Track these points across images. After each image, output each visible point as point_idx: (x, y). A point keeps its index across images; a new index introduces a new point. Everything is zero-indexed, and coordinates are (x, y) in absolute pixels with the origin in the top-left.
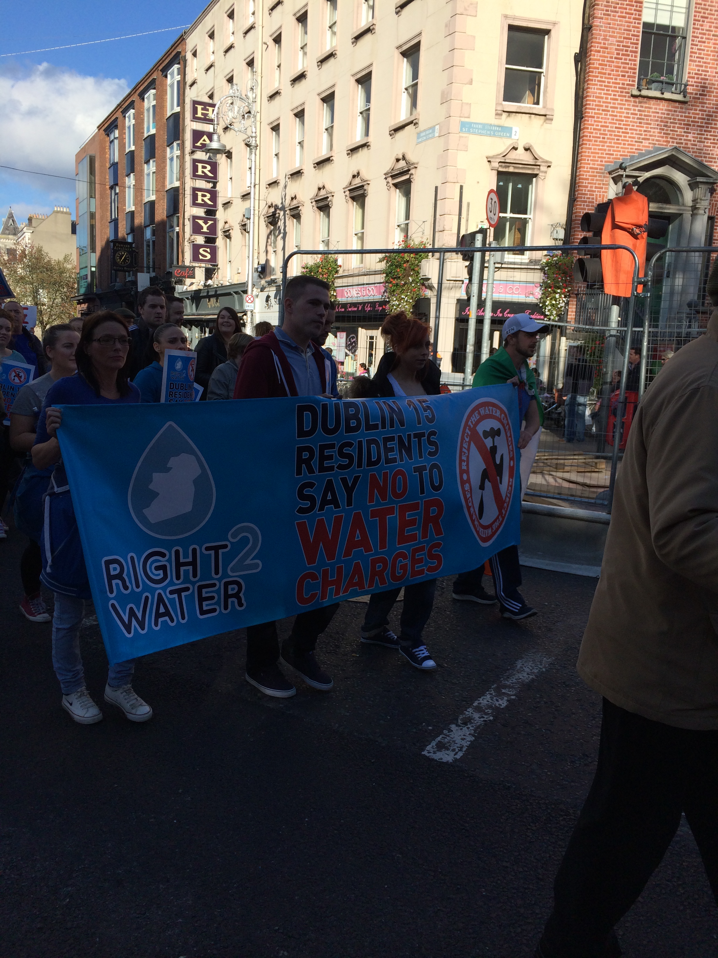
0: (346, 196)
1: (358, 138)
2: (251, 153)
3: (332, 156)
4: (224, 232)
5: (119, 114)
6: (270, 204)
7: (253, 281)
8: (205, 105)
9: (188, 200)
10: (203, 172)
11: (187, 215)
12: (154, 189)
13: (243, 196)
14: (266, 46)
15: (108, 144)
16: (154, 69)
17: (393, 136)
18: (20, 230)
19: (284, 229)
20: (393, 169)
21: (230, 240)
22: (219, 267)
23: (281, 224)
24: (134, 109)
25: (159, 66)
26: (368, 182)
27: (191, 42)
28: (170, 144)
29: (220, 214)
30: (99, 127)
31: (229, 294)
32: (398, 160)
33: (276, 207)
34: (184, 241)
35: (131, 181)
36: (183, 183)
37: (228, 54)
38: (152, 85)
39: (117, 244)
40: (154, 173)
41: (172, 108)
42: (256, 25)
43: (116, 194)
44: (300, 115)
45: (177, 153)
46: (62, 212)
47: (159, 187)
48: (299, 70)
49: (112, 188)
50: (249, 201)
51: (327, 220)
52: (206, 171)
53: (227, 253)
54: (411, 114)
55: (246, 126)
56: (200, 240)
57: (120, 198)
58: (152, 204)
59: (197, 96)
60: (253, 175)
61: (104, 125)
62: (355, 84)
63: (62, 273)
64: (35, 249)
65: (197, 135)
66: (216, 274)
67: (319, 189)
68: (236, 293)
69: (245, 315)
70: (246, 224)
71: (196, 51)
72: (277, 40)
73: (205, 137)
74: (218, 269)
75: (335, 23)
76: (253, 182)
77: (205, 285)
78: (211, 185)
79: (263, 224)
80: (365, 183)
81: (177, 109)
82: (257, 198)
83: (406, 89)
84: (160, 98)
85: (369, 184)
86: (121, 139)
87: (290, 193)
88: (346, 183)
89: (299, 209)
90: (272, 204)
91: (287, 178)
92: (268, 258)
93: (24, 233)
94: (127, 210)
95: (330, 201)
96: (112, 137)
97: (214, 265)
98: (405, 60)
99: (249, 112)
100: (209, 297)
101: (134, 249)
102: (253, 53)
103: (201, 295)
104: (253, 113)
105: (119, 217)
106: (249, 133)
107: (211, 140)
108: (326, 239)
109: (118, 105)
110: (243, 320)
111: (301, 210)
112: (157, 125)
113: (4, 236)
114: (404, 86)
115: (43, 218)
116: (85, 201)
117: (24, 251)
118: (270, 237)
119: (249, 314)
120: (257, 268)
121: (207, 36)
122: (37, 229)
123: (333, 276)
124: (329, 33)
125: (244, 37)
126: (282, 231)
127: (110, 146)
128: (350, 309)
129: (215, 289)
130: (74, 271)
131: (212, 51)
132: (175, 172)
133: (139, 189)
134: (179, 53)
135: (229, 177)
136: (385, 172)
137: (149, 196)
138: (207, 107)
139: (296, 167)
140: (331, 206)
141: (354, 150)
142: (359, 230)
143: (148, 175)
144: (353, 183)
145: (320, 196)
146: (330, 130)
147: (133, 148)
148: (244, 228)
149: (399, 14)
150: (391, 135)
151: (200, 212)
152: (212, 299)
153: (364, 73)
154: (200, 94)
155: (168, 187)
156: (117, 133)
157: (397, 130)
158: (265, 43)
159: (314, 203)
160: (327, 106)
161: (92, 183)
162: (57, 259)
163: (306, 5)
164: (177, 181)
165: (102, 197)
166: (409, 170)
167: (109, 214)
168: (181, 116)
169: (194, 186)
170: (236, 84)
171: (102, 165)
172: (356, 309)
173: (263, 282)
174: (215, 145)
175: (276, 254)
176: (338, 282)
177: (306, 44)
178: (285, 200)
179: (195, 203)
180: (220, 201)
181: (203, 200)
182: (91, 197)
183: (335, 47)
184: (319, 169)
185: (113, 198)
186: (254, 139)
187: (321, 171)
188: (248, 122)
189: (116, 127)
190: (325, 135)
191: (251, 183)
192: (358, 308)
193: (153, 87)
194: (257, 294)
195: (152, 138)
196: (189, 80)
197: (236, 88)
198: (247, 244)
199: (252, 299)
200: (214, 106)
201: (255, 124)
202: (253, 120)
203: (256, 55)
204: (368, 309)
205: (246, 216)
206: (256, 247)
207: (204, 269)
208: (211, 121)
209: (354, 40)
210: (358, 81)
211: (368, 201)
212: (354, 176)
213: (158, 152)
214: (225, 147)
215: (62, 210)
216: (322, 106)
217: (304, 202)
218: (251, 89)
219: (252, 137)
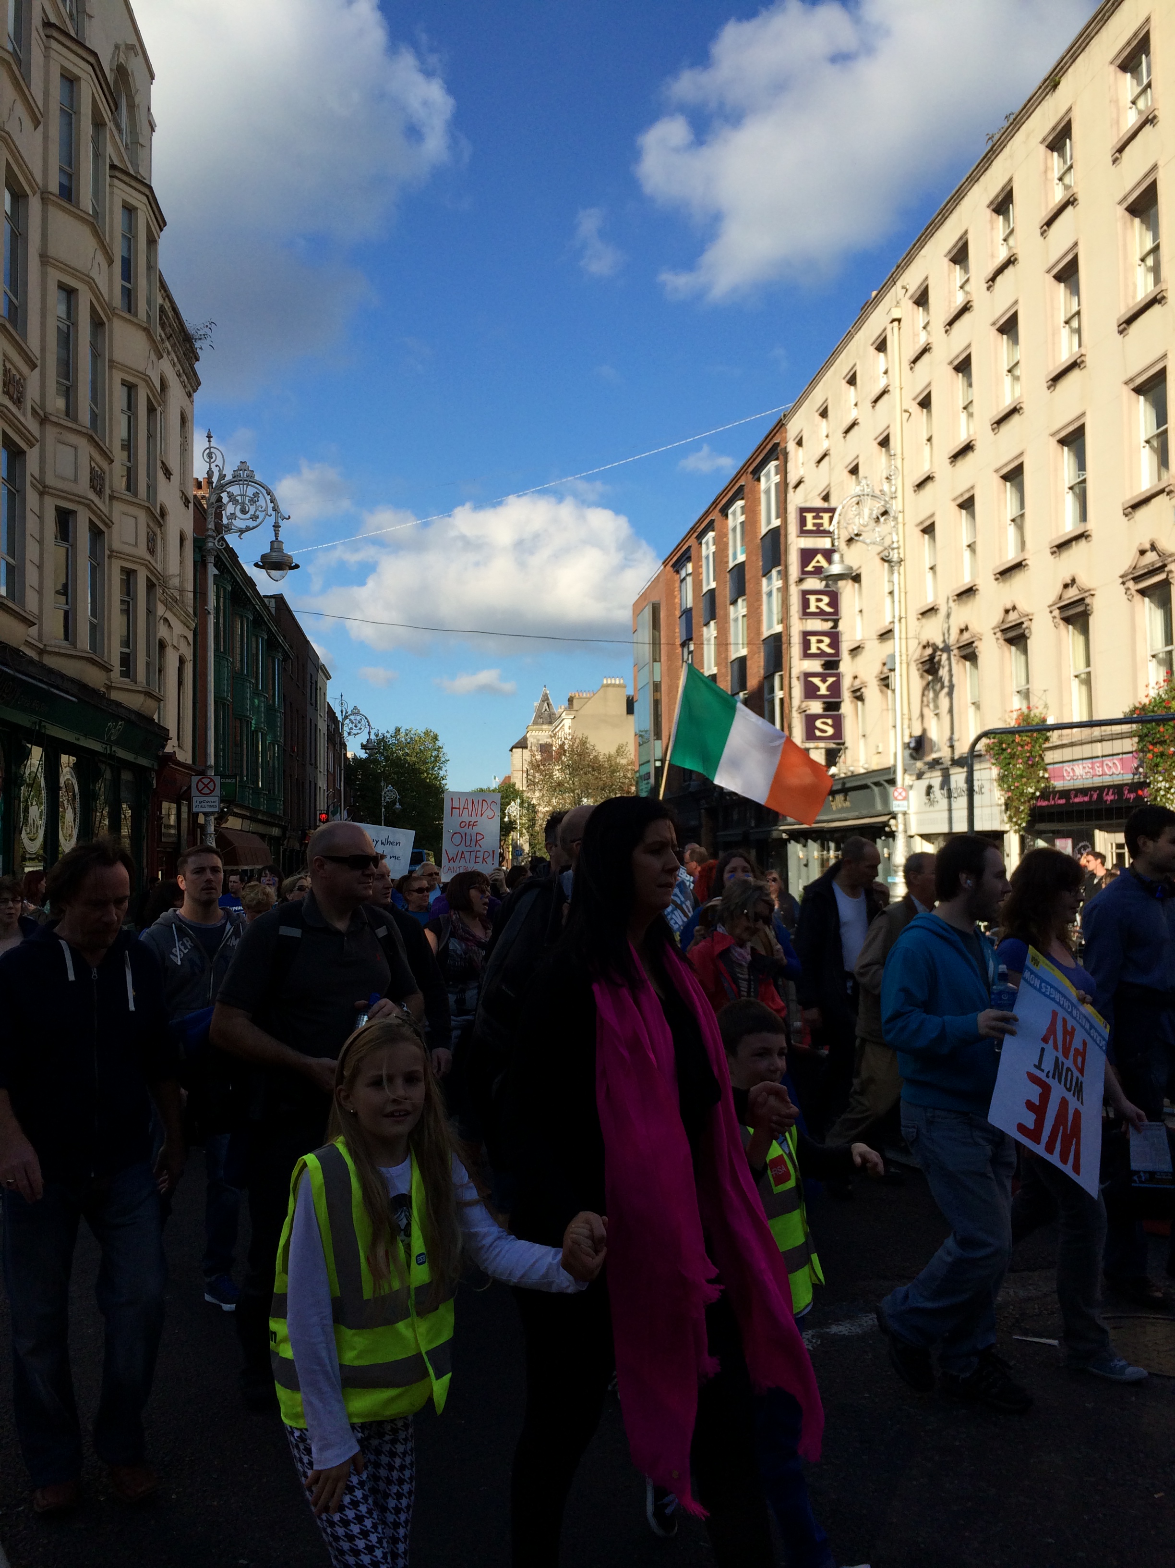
0: (1054, 617)
1: (1069, 526)
2: (891, 572)
3: (1025, 560)
4: (854, 692)
5: (692, 541)
6: (924, 643)
7: (904, 765)
8: (817, 512)
9: (796, 650)
10: (817, 607)
11: (795, 672)
12: (745, 642)
13: (882, 635)
14: (906, 415)
15: (677, 584)
16: (742, 472)
17: (1130, 516)
18: (557, 716)
19: (951, 681)
20: (1134, 568)
21: (863, 704)
22: (846, 745)
23: (943, 672)
24: (713, 531)
25: (748, 467)
26: (1092, 592)
27: (793, 428)
28: (766, 573)
29: (846, 666)
30: (665, 563)
31: (865, 787)
32: (1142, 552)
33: (935, 648)
34: (790, 711)
35: (710, 632)
36: (787, 627)
37: (849, 435)
38: (739, 494)
40: (744, 616)
41: (769, 522)
42: (890, 388)
43: (690, 652)
44: (967, 505)
45: (777, 583)
46: (614, 685)
47: (752, 635)
48: (962, 440)
49: (684, 644)
50: (892, 641)
51: (1023, 658)
52: (821, 605)
53: (858, 723)
54: (1159, 479)
55: (883, 534)
56: (816, 707)
57: (696, 657)
58: (742, 661)
59: (806, 501)
60: (897, 604)
61: (671, 559)
62: (1058, 447)
63: (614, 771)
64: (578, 741)
65: (807, 555)
66: (843, 757)
67: (1007, 612)
68: (877, 784)
69: (894, 818)
70: (887, 678)
71: (801, 438)
72: (925, 403)
73: (819, 557)
74: (846, 748)
75: (1018, 363)
76: (897, 613)
78: (830, 624)
79: (915, 674)
80: (1086, 594)
81: (776, 523)
82: (904, 636)
83: (1148, 442)
84: (751, 512)
85: (1093, 595)
86: (696, 574)
87: (956, 624)
88: (1052, 597)
89: (974, 645)
90: (928, 644)
91: (951, 601)
92: (926, 725)
93: (563, 719)
94: (706, 674)
95: (1027, 628)
96: (683, 574)
97: (839, 744)
98: (1142, 398)
99: (885, 513)
100: (833, 793)
102: (888, 427)
104: (892, 514)
106: (887, 542)
107: (830, 561)
108: (1024, 688)
109: (692, 529)
110: (889, 826)
111: (977, 647)
112: (747, 549)
113: (535, 727)
114: (1144, 437)
115: (588, 696)
116: (646, 668)
117: (562, 746)
118: (926, 693)
119: (900, 817)
120: (909, 744)
121: (817, 415)
122: (581, 712)
123: (1040, 747)
124: (1008, 379)
125: (873, 407)
126: (946, 683)
127: (680, 587)
128: (1077, 800)
129: (841, 781)
130: (630, 768)
131: (825, 434)
132: (775, 611)
133: (722, 643)
134: (776, 445)
135: (858, 609)
136: (1122, 573)
137: (737, 651)
138: (821, 514)
139: (966, 582)
140: (1028, 635)
141: (1062, 546)
142: (1082, 668)
143: (736, 620)
144: (1066, 596)
145: (1011, 622)
146: (1018, 521)
147: (713, 585)
148: (886, 682)
149: (1125, 333)
150: (1126, 515)
151: (815, 666)
152: (837, 797)
153: (1071, 429)
154: (809, 497)
155: (766, 633)
156: (690, 567)
157: (1136, 506)
158: (906, 411)
159: (999, 634)
160: (1012, 485)
161: (656, 643)
162: (607, 753)
163: (969, 346)
164: (778, 624)
165: (670, 658)
166: (1165, 566)
168: (782, 532)
169: (805, 629)
170: (866, 478)
171: (670, 614)
172: (1086, 799)
173: (919, 764)
174: (836, 569)
175: (936, 719)
176: (1050, 757)
177: (971, 402)
178: (949, 634)
179: (806, 654)
180: (845, 646)
181: (819, 648)
182: (655, 660)
183: (1019, 398)
184: (1004, 581)
185: (685, 658)
186: (896, 551)
187: (1008, 584)
188: (886, 527)
189: (689, 559)
190: (1012, 529)
191: (894, 617)
192: (1091, 796)
193: (740, 496)
194: (911, 783)
195: (741, 567)
196: (792, 479)
197: (864, 482)
198: (890, 707)
199: (904, 794)
200: (832, 511)
201: (897, 529)
202: (893, 524)
203: (892, 431)
204: (1110, 798)
205: (888, 666)
206: (906, 711)
207: (823, 751)
208: (827, 533)
209: (1050, 383)
210: (1062, 442)
211: (1095, 622)
212: (1066, 586)
213: (749, 587)
214: (851, 568)
215: (613, 682)
216: (1002, 486)
217: (982, 635)
218: (887, 478)
219: (893, 549)
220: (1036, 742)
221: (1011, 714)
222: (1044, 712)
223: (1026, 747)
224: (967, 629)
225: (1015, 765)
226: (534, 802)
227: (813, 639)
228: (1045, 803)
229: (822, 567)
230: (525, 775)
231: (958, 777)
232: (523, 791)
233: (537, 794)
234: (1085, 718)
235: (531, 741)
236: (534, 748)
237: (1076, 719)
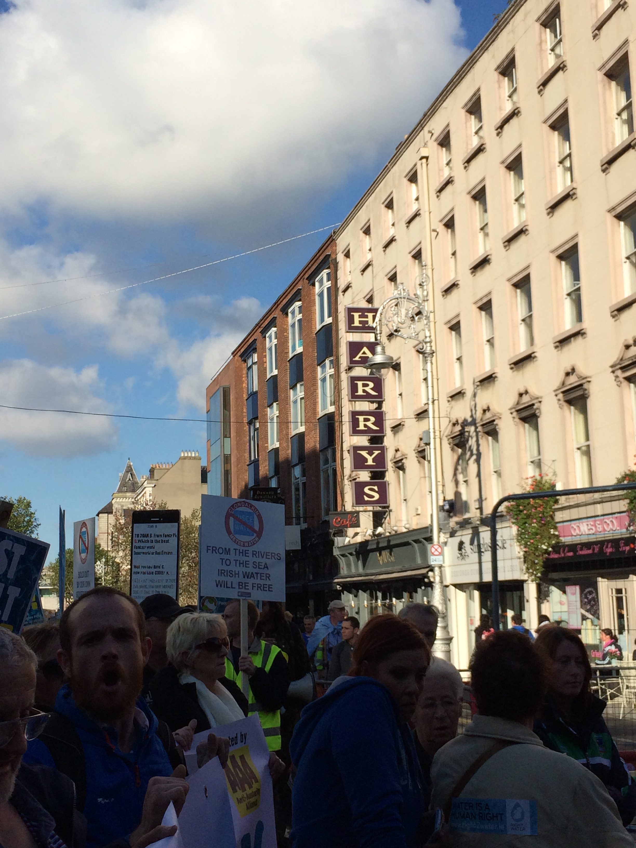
0: (559, 400)
1: (567, 325)
2: (425, 362)
3: (534, 353)
4: (397, 462)
5: (257, 335)
6: (454, 421)
7: (439, 525)
8: (363, 312)
9: (346, 428)
10: (364, 391)
11: (346, 446)
12: (303, 421)
13: (418, 415)
14: (434, 234)
15: (245, 371)
16: (299, 278)
17: (616, 318)
18: (140, 484)
19: (478, 450)
20: (622, 360)
21: (404, 473)
22: (390, 508)
23: (472, 445)
24: (275, 327)
25: (305, 274)
26: (589, 379)
27: (342, 242)
28: (321, 363)
29: (389, 441)
30: (234, 353)
31: (407, 544)
32: (627, 347)
33: (464, 423)
34: (343, 480)
35: (273, 412)
36: (339, 408)
37: (388, 250)
38: (297, 296)
39: (258, 492)
40: (301, 399)
41: (322, 320)
42: (421, 212)
43: (256, 429)
44: (486, 307)
45: (330, 371)
46: (190, 458)
47: (309, 414)
48: (480, 255)
49: (250, 423)
50: (426, 421)
51: (535, 433)
52: (368, 389)
53: (400, 490)
55: (417, 330)
56: (364, 476)
57: (260, 434)
58: (301, 436)
59: (353, 303)
60: (430, 388)
61: (240, 350)
62: (557, 261)
63: (190, 533)
64: (158, 506)
65: (355, 348)
66: (388, 518)
67: (521, 395)
68: (417, 541)
69: (432, 570)
70: (424, 450)
71: (349, 251)
72: (450, 224)
73: (365, 349)
74: (390, 511)
75: (522, 194)
76: (430, 397)
77: (374, 535)
78: (375, 405)
79: (447, 447)
80: (584, 381)
81: (328, 320)
82: (437, 415)
83: (628, 258)
84: (307, 311)
85: (589, 382)
86: (261, 363)
87: (481, 404)
88: (556, 383)
89: (495, 423)
90: (457, 421)
91: (476, 386)
92: (459, 490)
93: (145, 488)
94: (270, 448)
95: (537, 409)
96: (250, 363)
97: (384, 507)
98: (622, 223)
99: (419, 313)
100: (379, 550)
101: (279, 496)
102: (420, 243)
103: (368, 548)
104: (425, 313)
105: (260, 457)
106: (421, 337)
107: (373, 353)
108: (536, 458)
109: (257, 325)
110: (428, 578)
111: (497, 425)
112: (304, 342)
113: (120, 494)
114: (624, 255)
115: (167, 467)
116: (219, 442)
118: (458, 462)
119: (437, 570)
120: (443, 506)
121: (361, 232)
122: (161, 481)
123: (551, 508)
124: (515, 207)
125: (407, 227)
126: (475, 453)
127: (247, 373)
128: (582, 553)
129: (387, 539)
131: (368, 248)
132: (328, 394)
133: (284, 421)
134: (328, 256)
135: (398, 393)
136: (611, 363)
137: (296, 428)
138: (366, 314)
139: (487, 370)
140: (538, 414)
141: (563, 342)
142: (582, 442)
143: (295, 402)
144: (568, 383)
145: (524, 403)
147: (275, 372)
148: (423, 454)
149: (607, 171)
150: (613, 317)
151: (363, 441)
152: (383, 553)
153: (567, 247)
154: (356, 299)
155: (321, 413)
156: (255, 357)
157: (621, 310)
158: (434, 231)
159: (515, 414)
160: (522, 292)
161: (226, 421)
163: (483, 179)
164: (331, 405)
165: (239, 433)
167: (247, 455)
168: (334, 328)
169: (354, 410)
170: (402, 284)
171: (239, 397)
172: (590, 552)
173: (453, 524)
174: (379, 359)
175: (467, 484)
176: (559, 516)
177: (487, 224)
178: (476, 413)
179: (355, 431)
180: (388, 424)
181: (365, 426)
183: (525, 221)
184: (518, 369)
185: (252, 434)
186: (428, 344)
187: (521, 372)
188: (419, 325)
189: (255, 350)
190: (522, 328)
191: (428, 399)
192: (594, 549)
193: (298, 298)
194: (446, 540)
195: (299, 357)
196: (342, 284)
197: (400, 287)
198: (427, 475)
199: (439, 550)
200: (375, 311)
201: (429, 326)
202: (425, 322)
203: (423, 246)
204: (609, 550)
205: (425, 441)
206: (440, 478)
207: (371, 513)
208: (372, 330)
209: (549, 210)
210: (561, 257)
211: (592, 404)
212: (568, 374)
213: (306, 374)
214: (392, 358)
215: (190, 455)
216: (514, 293)
217: (501, 414)
218: (420, 285)
219: (426, 343)
220: (547, 504)
221: (526, 481)
222: (553, 478)
223: (538, 509)
224: (488, 409)
225: (530, 524)
226: (117, 560)
227: (361, 418)
228: (556, 556)
229: (368, 357)
230: (110, 537)
231: (485, 535)
232: (108, 551)
233: (121, 554)
234: (587, 485)
235: (116, 506)
236: (118, 514)
237: (580, 485)
